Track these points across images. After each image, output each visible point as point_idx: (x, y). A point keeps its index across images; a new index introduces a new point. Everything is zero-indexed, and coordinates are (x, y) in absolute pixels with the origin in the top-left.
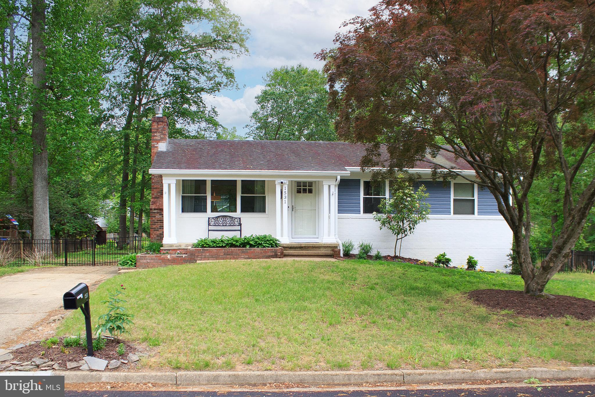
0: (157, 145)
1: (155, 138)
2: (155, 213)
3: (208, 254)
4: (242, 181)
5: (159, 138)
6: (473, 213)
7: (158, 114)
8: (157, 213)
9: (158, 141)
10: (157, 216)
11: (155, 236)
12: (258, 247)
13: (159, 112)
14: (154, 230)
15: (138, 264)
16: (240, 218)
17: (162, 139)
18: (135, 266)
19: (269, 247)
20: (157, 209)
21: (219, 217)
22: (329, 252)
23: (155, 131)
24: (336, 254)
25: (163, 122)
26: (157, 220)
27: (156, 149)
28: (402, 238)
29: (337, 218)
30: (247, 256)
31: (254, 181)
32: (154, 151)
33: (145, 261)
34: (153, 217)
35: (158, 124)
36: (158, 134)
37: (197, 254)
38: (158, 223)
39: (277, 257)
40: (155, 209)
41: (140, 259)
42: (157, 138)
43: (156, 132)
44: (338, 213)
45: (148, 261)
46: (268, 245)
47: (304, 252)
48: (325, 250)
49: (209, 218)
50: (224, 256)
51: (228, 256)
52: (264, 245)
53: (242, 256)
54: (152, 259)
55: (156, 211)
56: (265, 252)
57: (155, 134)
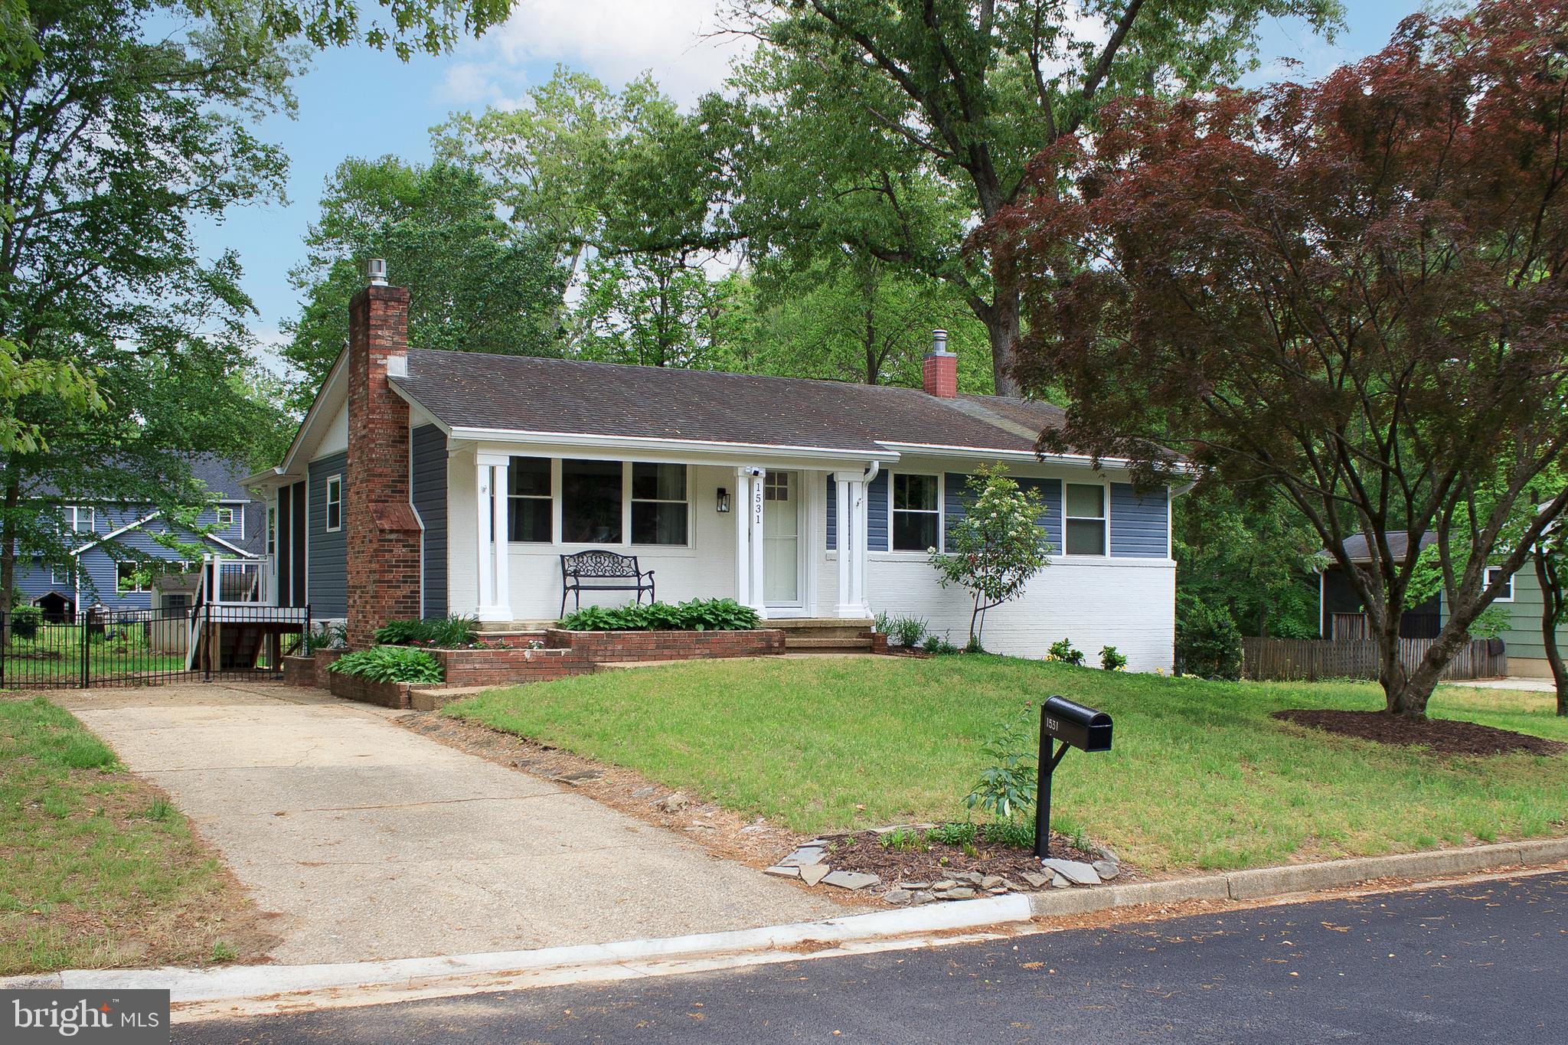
0: (384, 362)
1: (378, 341)
2: (391, 541)
3: (620, 647)
4: (635, 464)
5: (389, 344)
6: (1102, 552)
7: (375, 278)
8: (397, 541)
9: (386, 352)
10: (395, 550)
11: (392, 602)
12: (722, 628)
13: (379, 274)
14: (389, 587)
15: (451, 673)
16: (635, 558)
17: (395, 348)
18: (442, 680)
19: (745, 628)
20: (397, 531)
21: (584, 553)
22: (854, 639)
23: (380, 323)
24: (880, 645)
25: (399, 301)
26: (397, 561)
27: (379, 371)
28: (985, 608)
29: (866, 559)
30: (708, 651)
31: (655, 465)
32: (378, 375)
33: (468, 666)
34: (386, 551)
35: (387, 307)
36: (386, 333)
37: (594, 648)
38: (399, 567)
39: (771, 653)
40: (392, 531)
41: (456, 661)
42: (383, 342)
43: (381, 328)
44: (869, 549)
45: (477, 666)
46: (743, 624)
47: (813, 641)
48: (844, 634)
49: (562, 557)
50: (658, 652)
51: (666, 652)
52: (738, 623)
53: (698, 651)
54: (486, 662)
55: (393, 536)
56: (748, 641)
57: (380, 333)
